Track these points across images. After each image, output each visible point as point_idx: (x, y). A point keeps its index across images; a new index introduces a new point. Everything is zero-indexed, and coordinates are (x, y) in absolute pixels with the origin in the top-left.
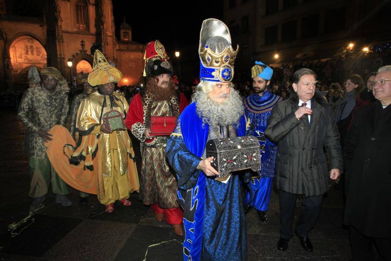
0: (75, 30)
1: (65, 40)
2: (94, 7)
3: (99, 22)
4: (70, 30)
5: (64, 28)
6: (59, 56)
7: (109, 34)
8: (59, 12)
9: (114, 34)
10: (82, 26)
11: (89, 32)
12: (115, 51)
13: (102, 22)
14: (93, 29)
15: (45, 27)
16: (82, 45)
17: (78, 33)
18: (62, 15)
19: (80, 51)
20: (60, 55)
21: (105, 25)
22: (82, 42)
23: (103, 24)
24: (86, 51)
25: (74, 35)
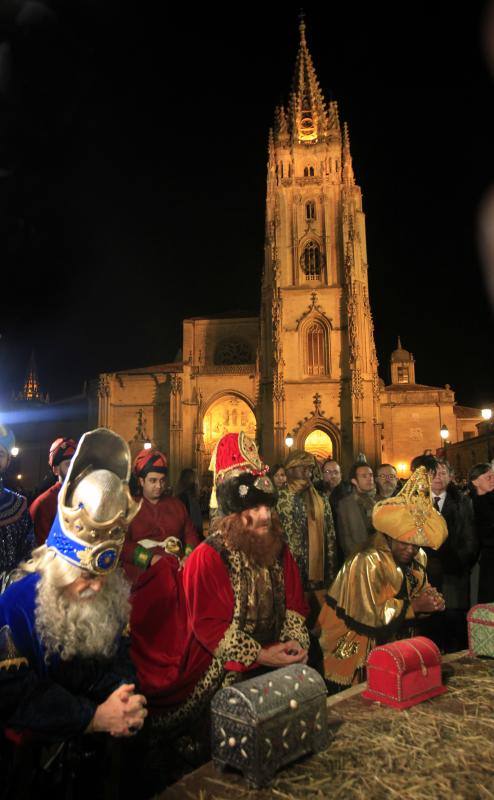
0: (305, 376)
1: (286, 398)
2: (339, 332)
3: (348, 356)
4: (296, 378)
5: (286, 377)
6: (275, 425)
7: (366, 376)
8: (281, 351)
9: (377, 375)
10: (318, 369)
11: (330, 377)
12: (377, 409)
13: (353, 358)
14: (336, 372)
15: (258, 378)
16: (316, 402)
17: (309, 382)
18: (285, 355)
19: (312, 413)
20: (278, 423)
21: (358, 363)
22: (317, 397)
23: (354, 360)
24: (323, 412)
25: (303, 386)
